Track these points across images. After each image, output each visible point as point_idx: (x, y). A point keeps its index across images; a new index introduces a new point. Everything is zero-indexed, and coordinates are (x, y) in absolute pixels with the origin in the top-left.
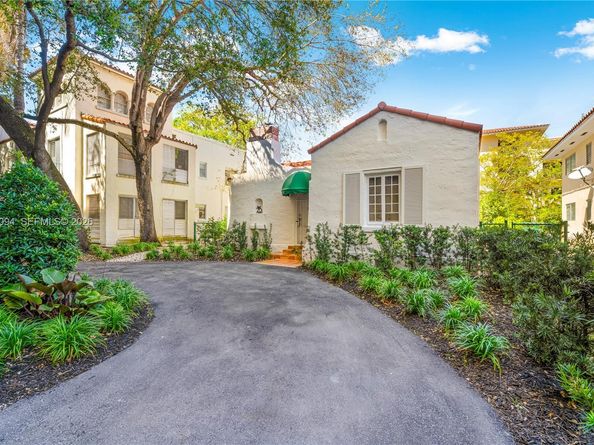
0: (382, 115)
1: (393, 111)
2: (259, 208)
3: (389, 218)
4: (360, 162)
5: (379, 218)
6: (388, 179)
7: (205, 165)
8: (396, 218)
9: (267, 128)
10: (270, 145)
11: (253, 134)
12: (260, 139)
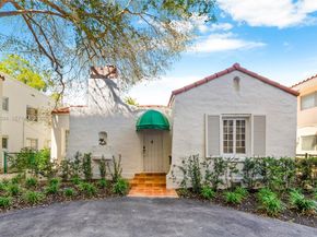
0: (236, 73)
1: (244, 72)
2: (102, 140)
3: (238, 151)
4: (219, 107)
5: (231, 151)
6: (238, 122)
7: (7, 100)
8: (243, 151)
9: (111, 69)
10: (115, 85)
11: (96, 72)
12: (104, 77)
